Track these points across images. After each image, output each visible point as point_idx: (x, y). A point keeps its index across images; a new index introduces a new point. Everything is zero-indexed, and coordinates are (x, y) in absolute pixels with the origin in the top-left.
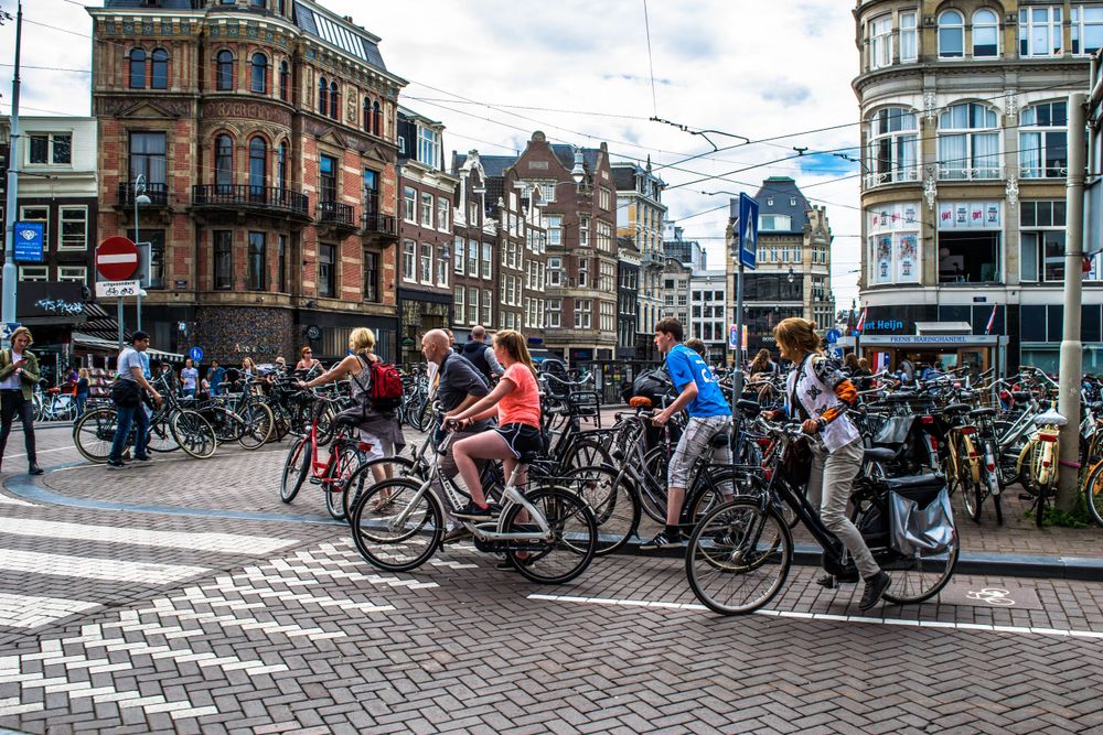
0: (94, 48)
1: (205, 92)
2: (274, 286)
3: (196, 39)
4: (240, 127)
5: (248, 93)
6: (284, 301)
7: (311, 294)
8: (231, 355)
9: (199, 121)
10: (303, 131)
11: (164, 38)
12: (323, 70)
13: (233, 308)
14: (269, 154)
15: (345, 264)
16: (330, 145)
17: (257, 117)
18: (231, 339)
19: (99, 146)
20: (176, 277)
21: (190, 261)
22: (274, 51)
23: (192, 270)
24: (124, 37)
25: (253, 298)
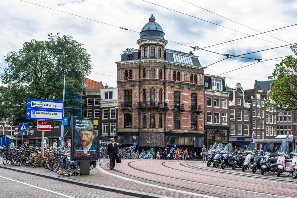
0: (117, 71)
1: (141, 79)
2: (157, 126)
3: (138, 67)
4: (148, 87)
5: (150, 78)
6: (161, 130)
7: (171, 128)
8: (146, 144)
9: (139, 86)
10: (167, 86)
11: (131, 67)
12: (174, 69)
13: (146, 132)
14: (156, 93)
15: (183, 120)
16: (177, 88)
17: (152, 84)
18: (146, 140)
19: (118, 94)
20: (134, 125)
21: (137, 121)
22: (157, 67)
23: (137, 123)
24: (123, 68)
25: (151, 129)
